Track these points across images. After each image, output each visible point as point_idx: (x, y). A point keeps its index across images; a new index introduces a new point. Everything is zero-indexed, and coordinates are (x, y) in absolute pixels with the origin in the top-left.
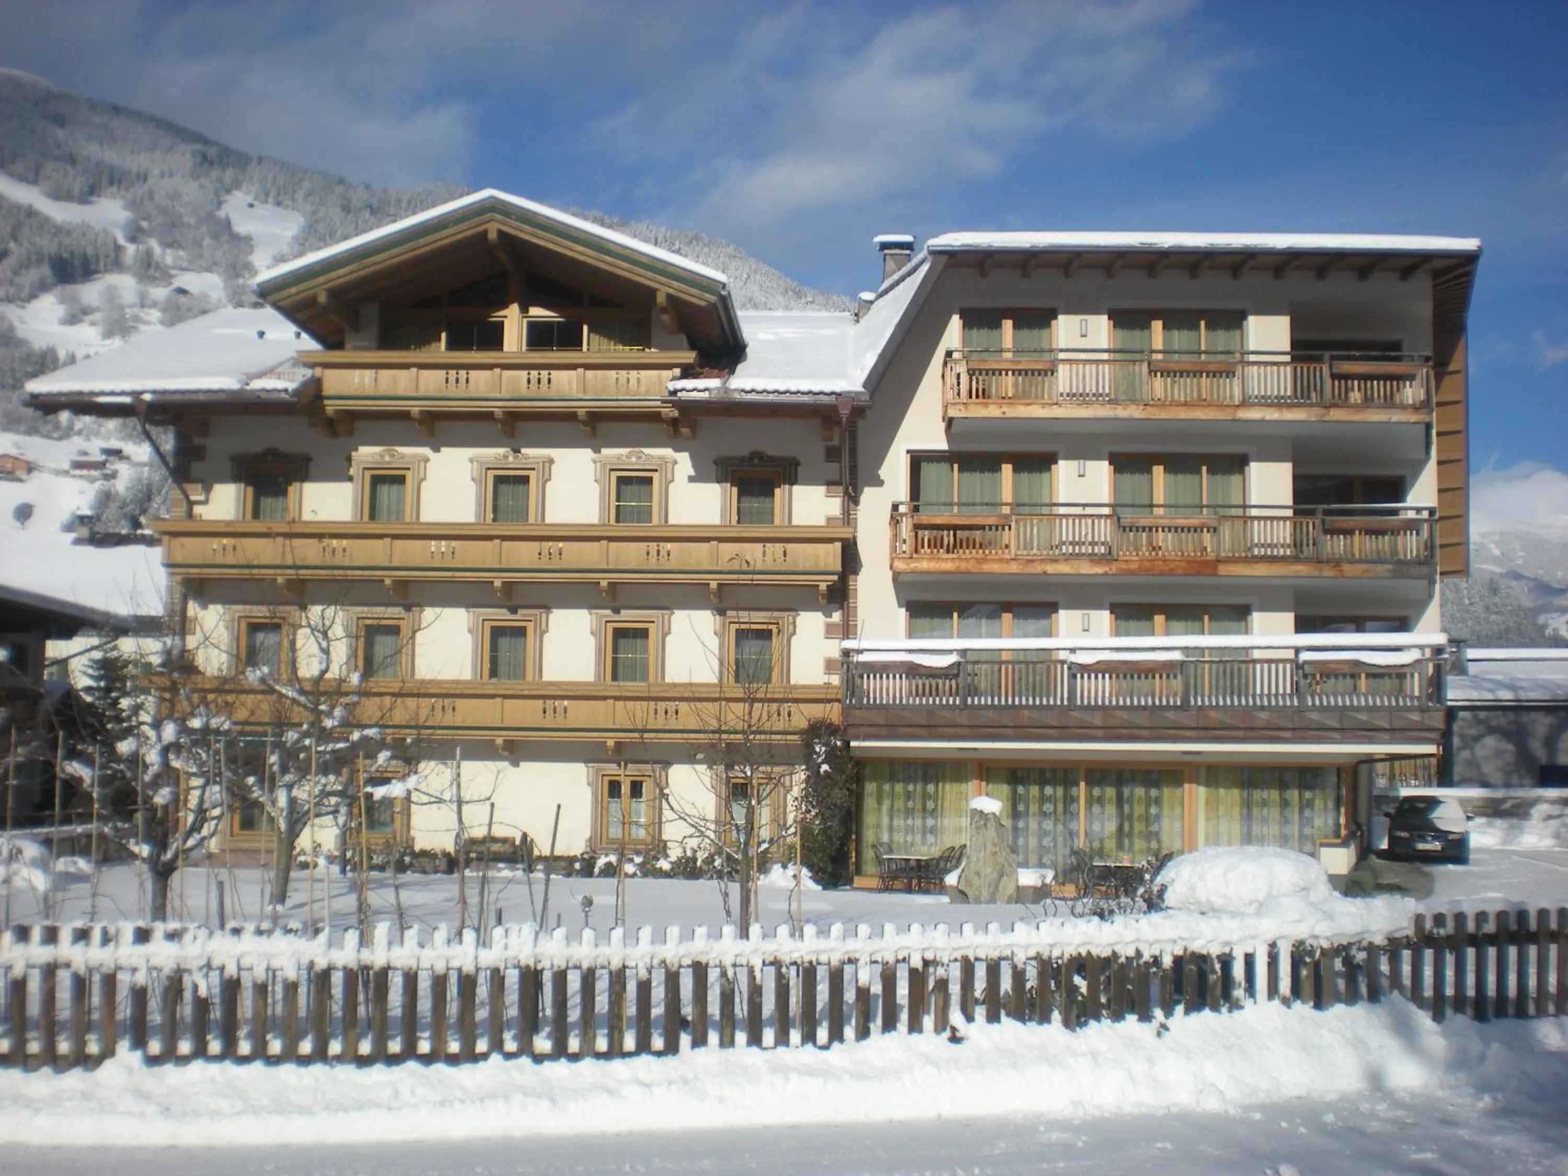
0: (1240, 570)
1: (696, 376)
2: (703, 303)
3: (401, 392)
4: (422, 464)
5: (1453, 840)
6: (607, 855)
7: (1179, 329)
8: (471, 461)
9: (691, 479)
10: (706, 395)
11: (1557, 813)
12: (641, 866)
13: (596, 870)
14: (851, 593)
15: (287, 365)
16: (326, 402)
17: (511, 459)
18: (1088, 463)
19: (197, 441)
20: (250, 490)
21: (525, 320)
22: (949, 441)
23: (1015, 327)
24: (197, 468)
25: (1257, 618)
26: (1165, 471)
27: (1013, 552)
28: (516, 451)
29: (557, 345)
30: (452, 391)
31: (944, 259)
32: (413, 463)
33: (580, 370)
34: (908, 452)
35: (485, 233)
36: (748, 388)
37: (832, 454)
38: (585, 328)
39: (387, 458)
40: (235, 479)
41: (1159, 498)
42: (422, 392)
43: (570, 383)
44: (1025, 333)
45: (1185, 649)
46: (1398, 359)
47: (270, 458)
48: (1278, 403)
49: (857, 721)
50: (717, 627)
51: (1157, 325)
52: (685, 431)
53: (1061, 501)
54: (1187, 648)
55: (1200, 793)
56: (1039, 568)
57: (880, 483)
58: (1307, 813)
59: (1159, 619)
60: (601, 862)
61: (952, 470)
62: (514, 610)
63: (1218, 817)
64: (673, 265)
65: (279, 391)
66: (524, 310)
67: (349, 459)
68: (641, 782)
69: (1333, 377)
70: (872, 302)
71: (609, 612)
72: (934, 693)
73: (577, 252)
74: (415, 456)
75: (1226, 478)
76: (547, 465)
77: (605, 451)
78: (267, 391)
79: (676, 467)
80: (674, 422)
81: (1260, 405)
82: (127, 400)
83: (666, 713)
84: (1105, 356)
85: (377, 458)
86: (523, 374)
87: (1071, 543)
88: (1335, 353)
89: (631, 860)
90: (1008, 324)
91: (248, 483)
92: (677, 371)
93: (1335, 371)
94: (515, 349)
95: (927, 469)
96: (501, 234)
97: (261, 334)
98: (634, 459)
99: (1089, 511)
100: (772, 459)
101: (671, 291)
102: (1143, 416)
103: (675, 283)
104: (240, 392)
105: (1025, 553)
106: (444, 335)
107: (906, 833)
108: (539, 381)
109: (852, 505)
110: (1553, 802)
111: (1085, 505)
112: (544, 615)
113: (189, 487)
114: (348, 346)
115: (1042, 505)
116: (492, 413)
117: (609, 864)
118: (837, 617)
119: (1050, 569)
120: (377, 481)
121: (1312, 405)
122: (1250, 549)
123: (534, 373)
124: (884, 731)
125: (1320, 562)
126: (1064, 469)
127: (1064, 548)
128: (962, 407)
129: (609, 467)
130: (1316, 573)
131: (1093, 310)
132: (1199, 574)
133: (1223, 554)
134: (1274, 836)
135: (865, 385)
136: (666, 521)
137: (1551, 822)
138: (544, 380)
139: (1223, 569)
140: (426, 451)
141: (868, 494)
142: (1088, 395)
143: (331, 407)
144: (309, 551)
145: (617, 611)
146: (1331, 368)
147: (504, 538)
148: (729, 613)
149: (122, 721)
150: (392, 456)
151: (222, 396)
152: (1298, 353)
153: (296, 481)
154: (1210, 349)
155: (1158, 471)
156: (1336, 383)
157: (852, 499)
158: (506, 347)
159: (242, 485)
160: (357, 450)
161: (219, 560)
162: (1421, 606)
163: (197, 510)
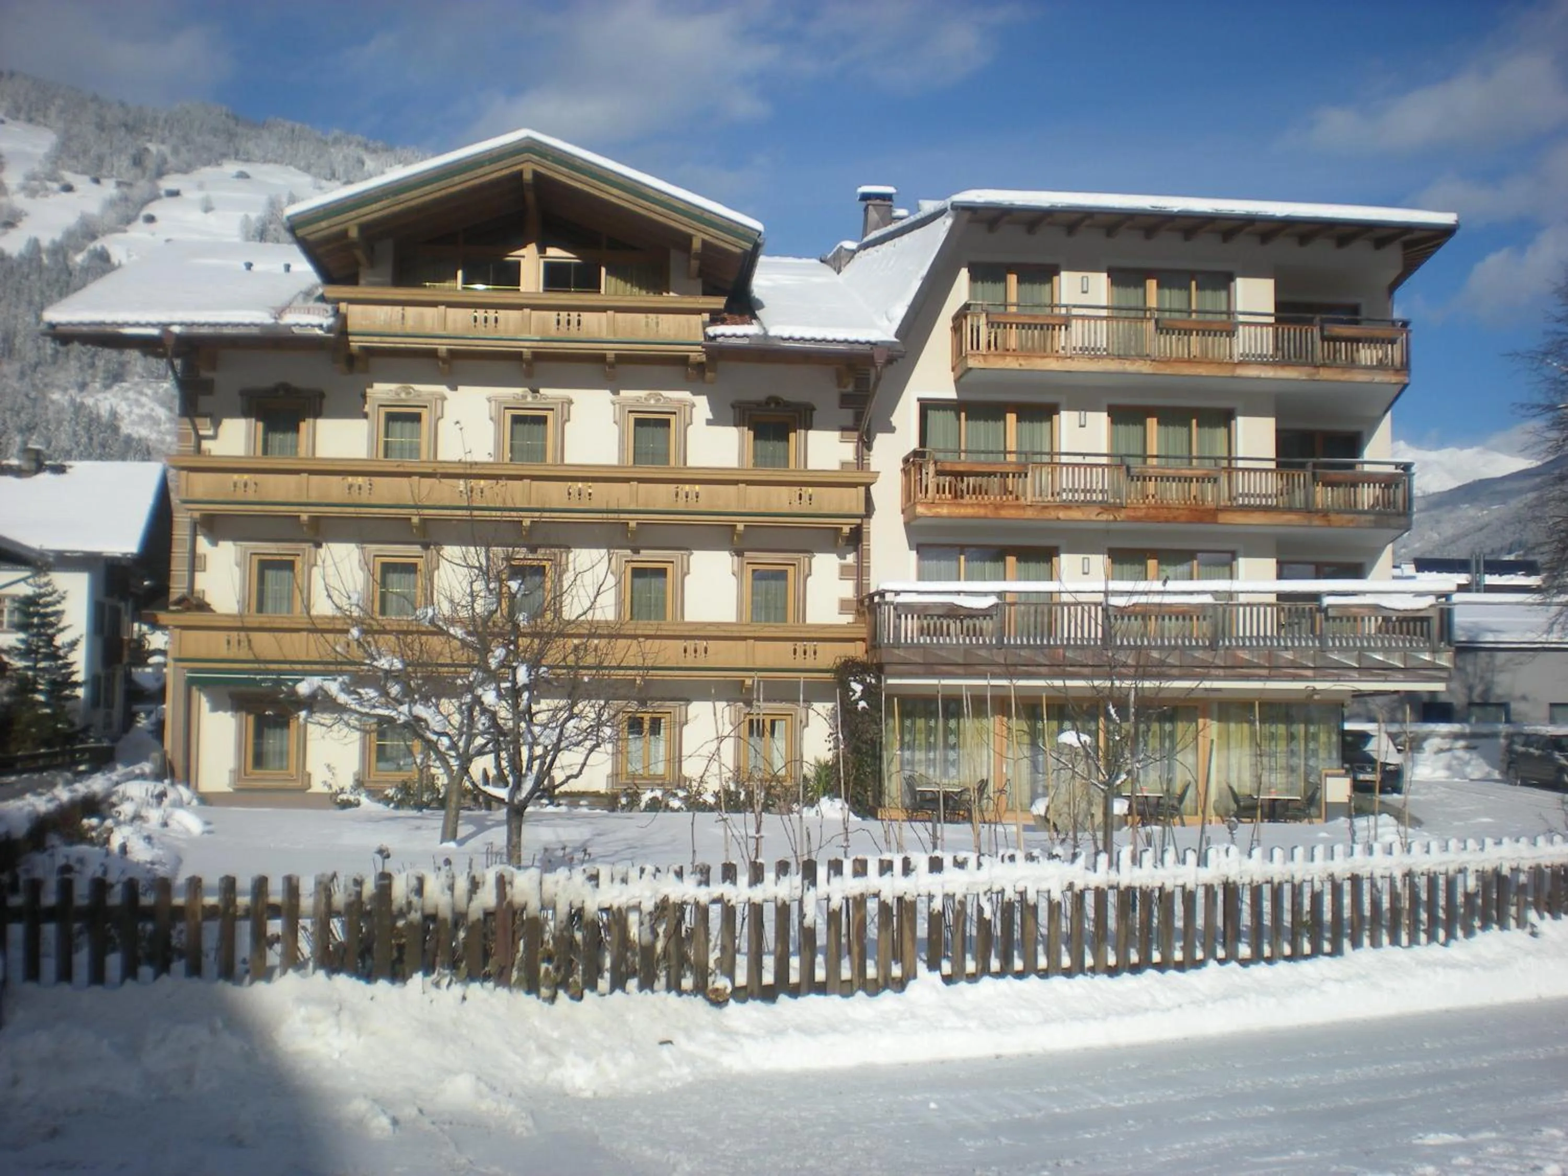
0: (1239, 519)
1: (723, 322)
2: (738, 250)
3: (428, 331)
4: (439, 402)
5: (1391, 771)
6: (652, 790)
7: (1170, 288)
8: (489, 400)
9: (709, 422)
10: (746, 341)
11: (1447, 746)
12: (686, 799)
13: (643, 805)
14: (864, 536)
15: (300, 299)
16: (351, 338)
17: (529, 399)
18: (1088, 414)
19: (205, 374)
20: (260, 425)
21: (542, 261)
22: (958, 390)
23: (1019, 281)
24: (204, 402)
25: (1243, 563)
26: (1159, 423)
27: (1029, 499)
28: (535, 391)
29: (576, 286)
30: (481, 330)
31: (967, 215)
32: (430, 401)
33: (610, 313)
34: (919, 400)
35: (520, 173)
36: (786, 335)
37: (845, 401)
38: (603, 270)
39: (403, 396)
40: (246, 414)
41: (1153, 449)
42: (450, 331)
43: (600, 325)
44: (1027, 287)
45: (1214, 593)
46: (1356, 322)
47: (281, 393)
48: (1261, 361)
49: (895, 660)
50: (736, 568)
51: (1152, 284)
52: (709, 375)
53: (1063, 450)
54: (1217, 592)
55: (1212, 728)
56: (1053, 514)
57: (892, 430)
58: (1312, 745)
59: (1152, 564)
60: (646, 796)
61: (959, 419)
62: (533, 549)
63: (1229, 748)
64: (710, 212)
65: (313, 326)
66: (542, 250)
67: (364, 396)
68: (660, 719)
69: (1324, 339)
70: (854, 252)
71: (628, 552)
72: (971, 633)
73: (613, 195)
74: (433, 394)
75: (1211, 430)
76: (566, 405)
77: (624, 393)
78: (301, 326)
79: (694, 410)
80: (700, 367)
81: (1256, 363)
82: (155, 332)
83: (696, 651)
84: (1104, 313)
85: (392, 396)
86: (553, 315)
87: (1070, 490)
88: (1324, 316)
89: (675, 795)
90: (1012, 279)
91: (258, 418)
92: (706, 317)
93: (1326, 333)
94: (533, 290)
95: (935, 417)
96: (536, 174)
97: (249, 266)
98: (652, 402)
99: (1089, 460)
100: (787, 404)
101: (707, 237)
102: (1151, 371)
103: (712, 230)
104: (276, 325)
105: (1040, 499)
106: (460, 274)
107: (928, 767)
108: (569, 322)
109: (865, 451)
110: (1444, 736)
111: (1084, 455)
112: (564, 555)
113: (198, 421)
114: (362, 281)
115: (1041, 453)
116: (521, 353)
117: (654, 799)
118: (851, 558)
119: (1062, 515)
120: (392, 418)
121: (1303, 365)
122: (1235, 499)
123: (564, 314)
124: (920, 669)
125: (1310, 512)
126: (1066, 420)
127: (1064, 495)
128: (981, 358)
129: (628, 409)
130: (1306, 522)
131: (1094, 268)
132: (1201, 521)
133: (1222, 503)
134: (1281, 768)
135: (897, 335)
136: (685, 463)
137: (1442, 755)
138: (574, 322)
139: (1223, 518)
140: (443, 389)
141: (881, 441)
142: (1099, 349)
143: (356, 343)
144: (335, 488)
145: (636, 551)
146: (1322, 330)
147: (534, 478)
148: (747, 554)
149: (60, 658)
150: (409, 393)
151: (255, 331)
152: (1281, 315)
153: (309, 417)
154: (1200, 308)
155: (1152, 423)
156: (1326, 344)
157: (865, 444)
158: (522, 288)
159: (253, 420)
160: (372, 387)
161: (240, 496)
162: (1375, 553)
163: (206, 444)
